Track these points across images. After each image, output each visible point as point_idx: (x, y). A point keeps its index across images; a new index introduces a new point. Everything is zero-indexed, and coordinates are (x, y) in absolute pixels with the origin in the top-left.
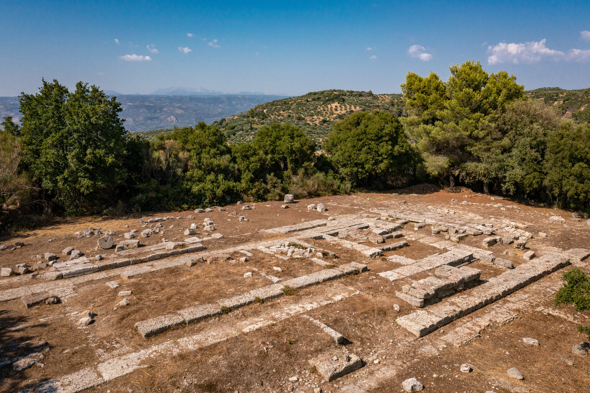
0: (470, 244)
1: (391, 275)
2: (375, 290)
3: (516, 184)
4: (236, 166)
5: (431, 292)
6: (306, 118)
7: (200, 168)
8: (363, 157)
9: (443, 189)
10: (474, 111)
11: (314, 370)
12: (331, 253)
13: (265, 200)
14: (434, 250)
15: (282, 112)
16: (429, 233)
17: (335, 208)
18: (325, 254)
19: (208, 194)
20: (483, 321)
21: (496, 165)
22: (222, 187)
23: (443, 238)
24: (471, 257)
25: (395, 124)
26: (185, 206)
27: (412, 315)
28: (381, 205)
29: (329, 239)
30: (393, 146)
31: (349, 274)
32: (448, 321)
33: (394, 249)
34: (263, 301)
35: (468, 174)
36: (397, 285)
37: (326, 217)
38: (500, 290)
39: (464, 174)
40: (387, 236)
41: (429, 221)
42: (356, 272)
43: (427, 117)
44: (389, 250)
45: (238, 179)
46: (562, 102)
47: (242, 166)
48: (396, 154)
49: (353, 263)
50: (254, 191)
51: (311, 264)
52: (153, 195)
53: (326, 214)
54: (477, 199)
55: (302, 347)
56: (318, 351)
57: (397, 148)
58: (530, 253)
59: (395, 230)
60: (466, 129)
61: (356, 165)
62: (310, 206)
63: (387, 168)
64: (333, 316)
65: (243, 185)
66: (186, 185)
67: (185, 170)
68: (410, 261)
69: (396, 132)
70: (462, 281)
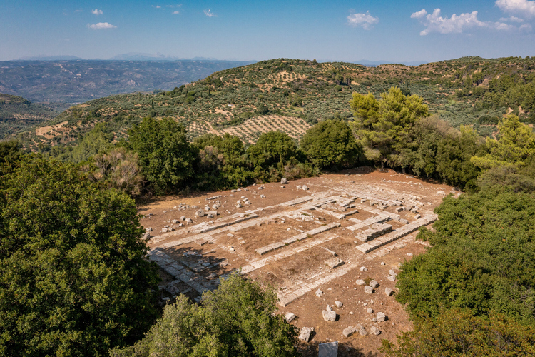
0: (390, 211)
1: (352, 228)
2: (345, 235)
3: (420, 169)
4: (251, 161)
5: (370, 236)
6: (259, 85)
7: (230, 163)
8: (327, 152)
9: (376, 169)
10: (396, 124)
11: (327, 265)
12: (323, 218)
13: (269, 182)
14: (371, 215)
15: (236, 80)
16: (368, 205)
17: (313, 187)
18: (319, 219)
19: (238, 180)
20: (392, 247)
21: (409, 158)
22: (245, 176)
23: (376, 208)
24: (389, 218)
25: (347, 130)
26: (225, 188)
27: (362, 245)
28: (340, 185)
29: (317, 209)
30: (345, 145)
31: (333, 228)
32: (377, 247)
33: (351, 214)
34: (300, 241)
35: (392, 162)
36: (355, 233)
37: (310, 194)
38: (400, 234)
39: (389, 161)
40: (347, 207)
41: (368, 198)
42: (336, 227)
43: (366, 124)
44: (349, 215)
45: (252, 169)
46: (481, 71)
47: (254, 162)
48: (347, 150)
49: (334, 223)
50: (262, 177)
51: (314, 223)
52: (206, 182)
53: (309, 192)
54: (398, 178)
55: (321, 257)
56: (327, 259)
57: (348, 146)
58: (418, 215)
59: (350, 203)
60: (391, 135)
61: (323, 157)
62: (298, 187)
63: (342, 159)
64: (330, 246)
65: (256, 173)
66: (226, 175)
67: (222, 166)
68: (360, 221)
69: (348, 136)
70: (384, 230)
